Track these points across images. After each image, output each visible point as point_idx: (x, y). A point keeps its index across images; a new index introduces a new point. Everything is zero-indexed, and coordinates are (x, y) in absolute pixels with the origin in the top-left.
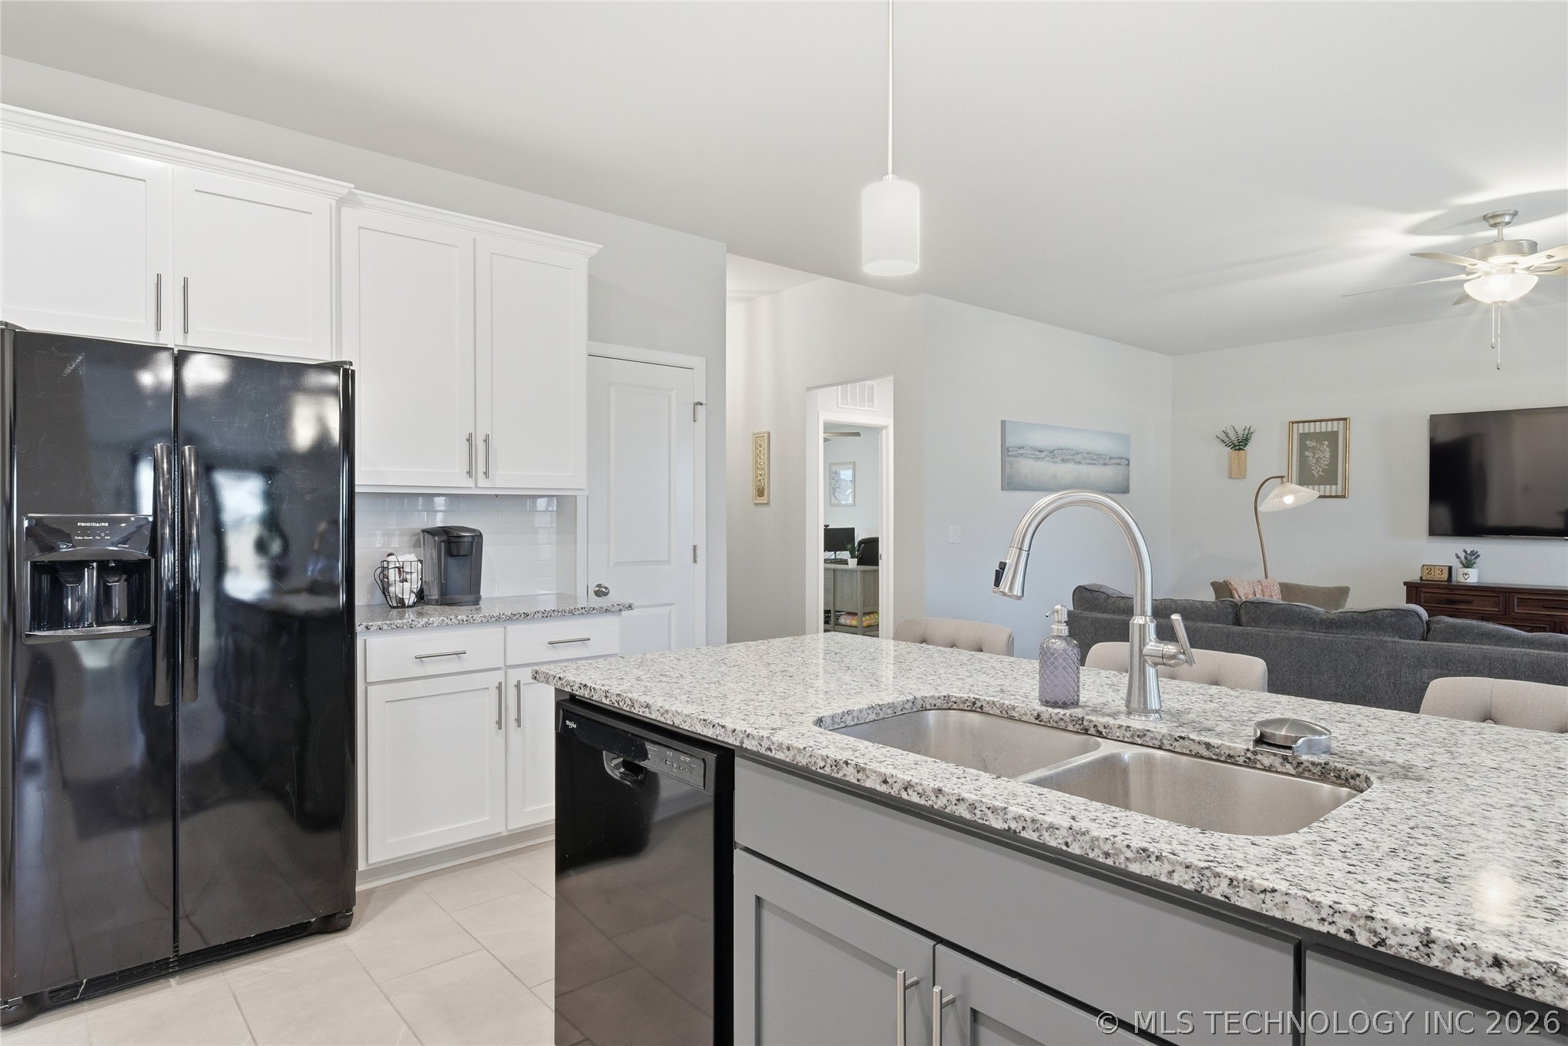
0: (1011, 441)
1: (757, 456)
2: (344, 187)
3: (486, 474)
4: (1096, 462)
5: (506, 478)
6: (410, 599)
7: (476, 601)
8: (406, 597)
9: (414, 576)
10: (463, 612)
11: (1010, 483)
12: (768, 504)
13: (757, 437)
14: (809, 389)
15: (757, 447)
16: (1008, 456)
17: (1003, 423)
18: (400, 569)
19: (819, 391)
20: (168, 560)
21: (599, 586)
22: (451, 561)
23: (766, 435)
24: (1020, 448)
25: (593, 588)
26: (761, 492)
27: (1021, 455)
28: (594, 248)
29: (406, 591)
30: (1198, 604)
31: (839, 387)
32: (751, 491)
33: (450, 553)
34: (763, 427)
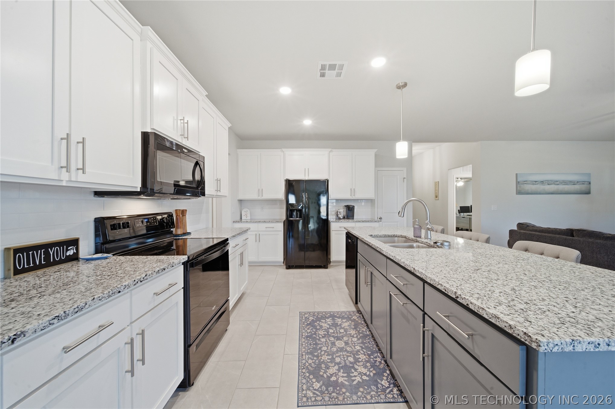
0: (519, 180)
1: (435, 187)
2: (330, 150)
3: (354, 195)
4: (568, 184)
5: (358, 196)
6: (342, 218)
7: (353, 219)
8: (341, 217)
9: (342, 214)
10: (350, 221)
11: (519, 192)
12: (438, 200)
13: (436, 183)
14: (449, 170)
15: (435, 185)
16: (518, 184)
17: (517, 174)
18: (340, 212)
19: (453, 170)
20: (304, 210)
21: (380, 217)
22: (349, 211)
23: (438, 182)
24: (525, 181)
25: (379, 217)
26: (436, 197)
27: (525, 183)
28: (376, 150)
29: (341, 216)
30: (558, 230)
31: (461, 168)
32: (434, 196)
33: (349, 210)
34: (437, 180)
